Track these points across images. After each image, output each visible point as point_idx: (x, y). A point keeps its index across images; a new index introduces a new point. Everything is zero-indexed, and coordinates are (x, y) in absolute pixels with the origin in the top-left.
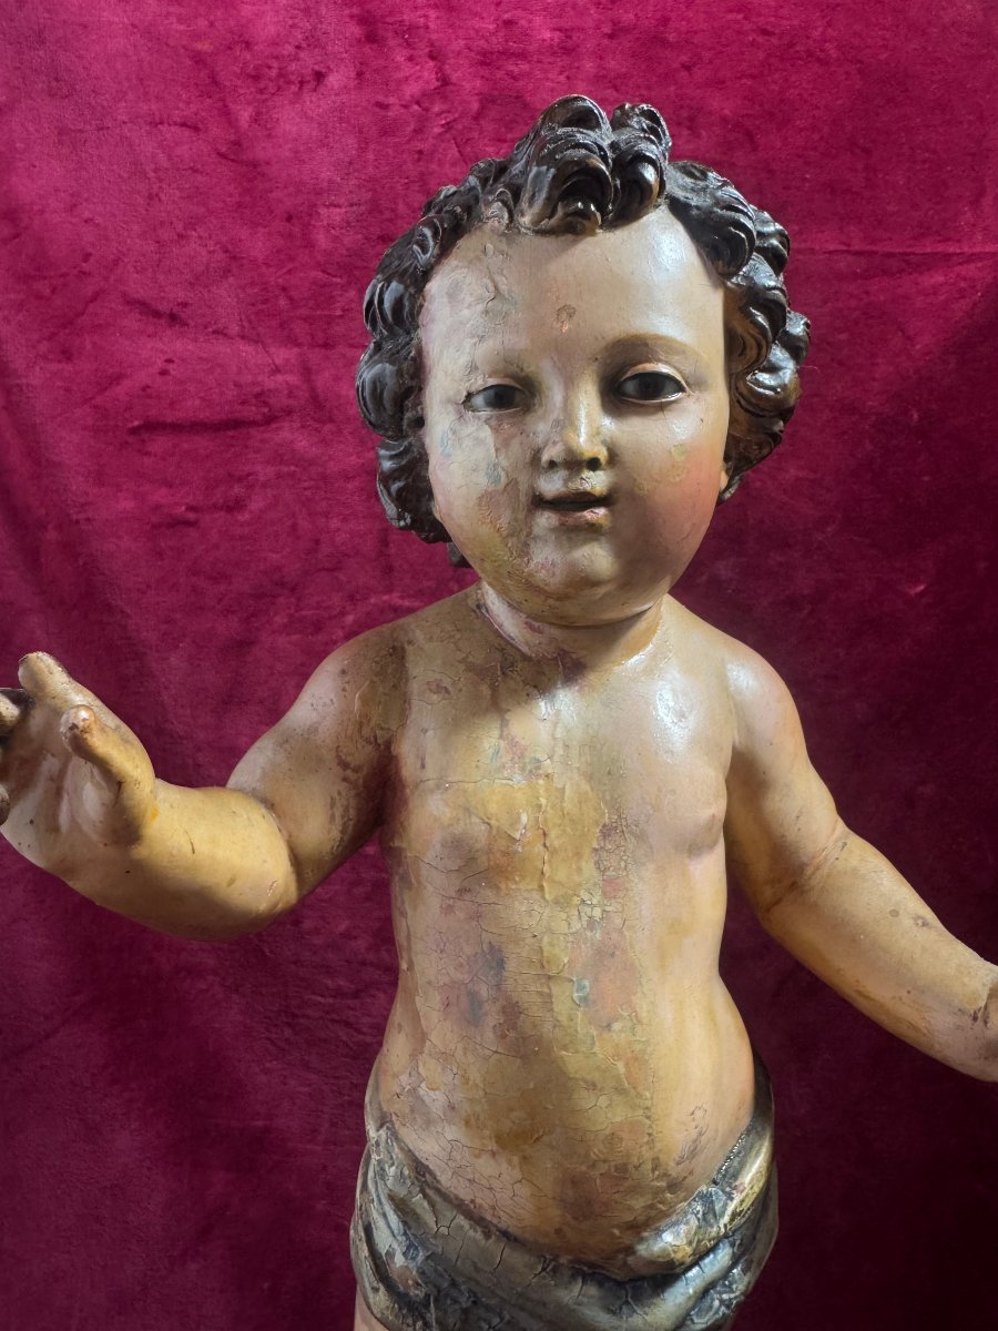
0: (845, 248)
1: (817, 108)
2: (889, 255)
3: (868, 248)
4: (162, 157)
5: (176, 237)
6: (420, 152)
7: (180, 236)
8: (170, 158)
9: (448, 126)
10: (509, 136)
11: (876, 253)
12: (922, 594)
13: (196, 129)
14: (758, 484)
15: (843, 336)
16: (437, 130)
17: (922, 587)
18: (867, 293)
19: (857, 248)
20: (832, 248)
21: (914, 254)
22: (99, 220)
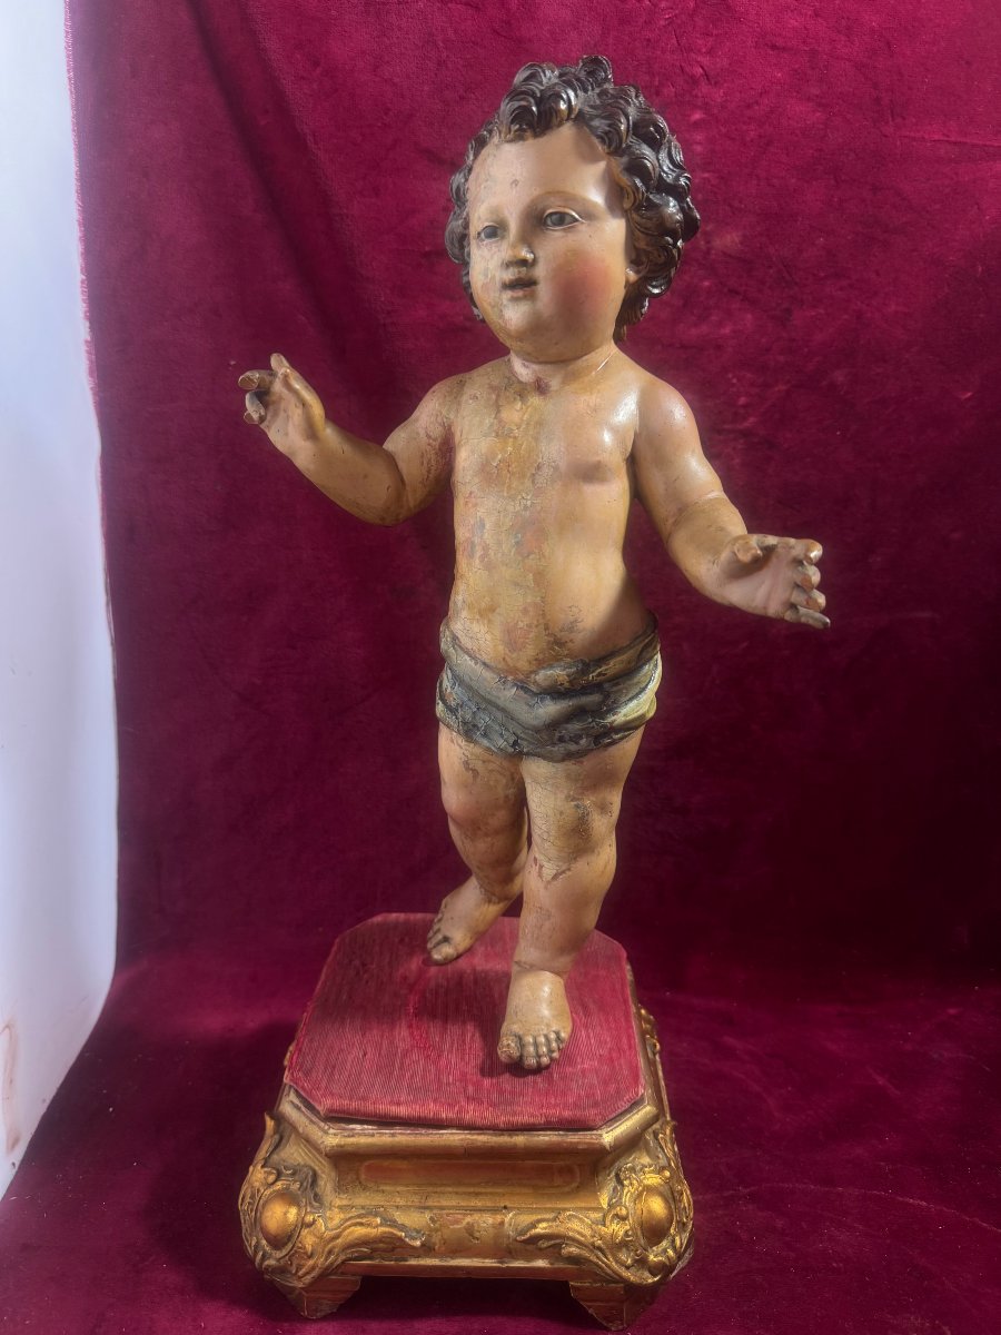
0: (946, 139)
1: (939, 26)
2: (974, 146)
3: (959, 140)
4: (450, 32)
5: (458, 98)
6: (649, 40)
7: (462, 98)
8: (456, 31)
9: (671, 21)
10: (715, 32)
11: (965, 143)
12: (969, 399)
13: (477, 8)
14: (869, 315)
15: (938, 206)
16: (662, 23)
17: (969, 394)
18: (956, 174)
19: (953, 139)
20: (936, 137)
21: (993, 146)
22: (396, 80)
